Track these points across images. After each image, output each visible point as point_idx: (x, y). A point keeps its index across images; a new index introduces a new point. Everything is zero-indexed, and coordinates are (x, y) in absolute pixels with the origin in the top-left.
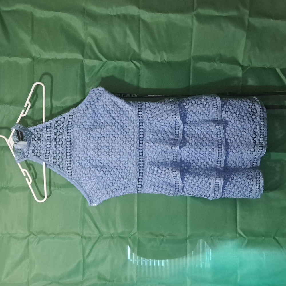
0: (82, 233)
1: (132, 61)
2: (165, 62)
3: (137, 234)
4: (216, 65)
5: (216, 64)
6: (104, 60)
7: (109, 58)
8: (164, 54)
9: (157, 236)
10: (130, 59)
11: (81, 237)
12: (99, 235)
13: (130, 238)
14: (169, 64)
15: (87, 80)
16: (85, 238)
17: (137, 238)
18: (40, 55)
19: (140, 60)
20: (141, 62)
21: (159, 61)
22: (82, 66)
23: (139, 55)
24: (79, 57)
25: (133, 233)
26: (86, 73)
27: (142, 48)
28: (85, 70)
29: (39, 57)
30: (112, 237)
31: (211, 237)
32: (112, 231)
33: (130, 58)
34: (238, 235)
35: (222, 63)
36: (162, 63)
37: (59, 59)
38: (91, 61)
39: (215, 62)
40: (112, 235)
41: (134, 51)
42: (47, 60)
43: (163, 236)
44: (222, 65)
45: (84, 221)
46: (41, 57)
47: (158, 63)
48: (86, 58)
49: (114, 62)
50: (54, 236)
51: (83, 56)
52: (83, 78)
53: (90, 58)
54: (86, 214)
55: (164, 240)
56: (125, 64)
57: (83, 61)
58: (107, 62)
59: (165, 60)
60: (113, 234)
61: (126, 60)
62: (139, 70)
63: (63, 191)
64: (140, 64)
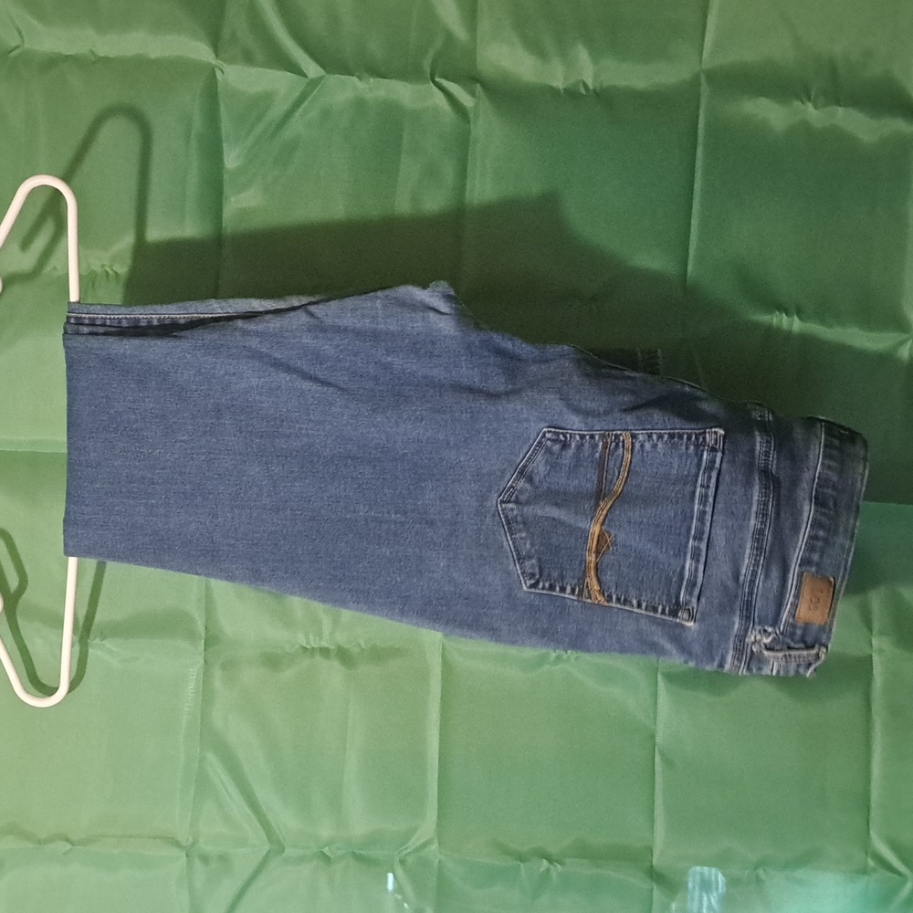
0: (191, 840)
1: (437, 80)
2: (583, 92)
3: (435, 846)
4: (812, 113)
5: (810, 106)
6: (313, 70)
7: (333, 63)
8: (582, 54)
9: (521, 858)
10: (428, 70)
11: (187, 856)
12: (267, 848)
13: (402, 862)
14: (605, 98)
15: (231, 160)
16: (205, 859)
17: (436, 864)
18: (20, 33)
19: (471, 79)
20: (478, 88)
21: (559, 83)
22: (211, 94)
23: (471, 53)
24: (201, 51)
25: (415, 841)
26: (226, 125)
27: (485, 24)
28: (222, 109)
29: (14, 44)
30: (327, 859)
31: (756, 868)
32: (325, 831)
33: (427, 64)
34: (871, 863)
35: (840, 106)
36: (572, 94)
37: (106, 60)
38: (254, 71)
39: (809, 99)
40: (326, 850)
41: (449, 36)
42: (53, 63)
43: (550, 860)
44: (840, 111)
45: (202, 784)
46: (27, 45)
47: (554, 91)
48: (231, 61)
49: (355, 79)
50: (69, 846)
51: (217, 51)
52: (212, 149)
53: (249, 59)
54: (211, 757)
55: (554, 874)
56: (403, 92)
57: (218, 74)
58: (321, 78)
59: (584, 83)
60: (328, 844)
61: (409, 73)
62: (468, 122)
63: (111, 652)
64: (473, 94)
